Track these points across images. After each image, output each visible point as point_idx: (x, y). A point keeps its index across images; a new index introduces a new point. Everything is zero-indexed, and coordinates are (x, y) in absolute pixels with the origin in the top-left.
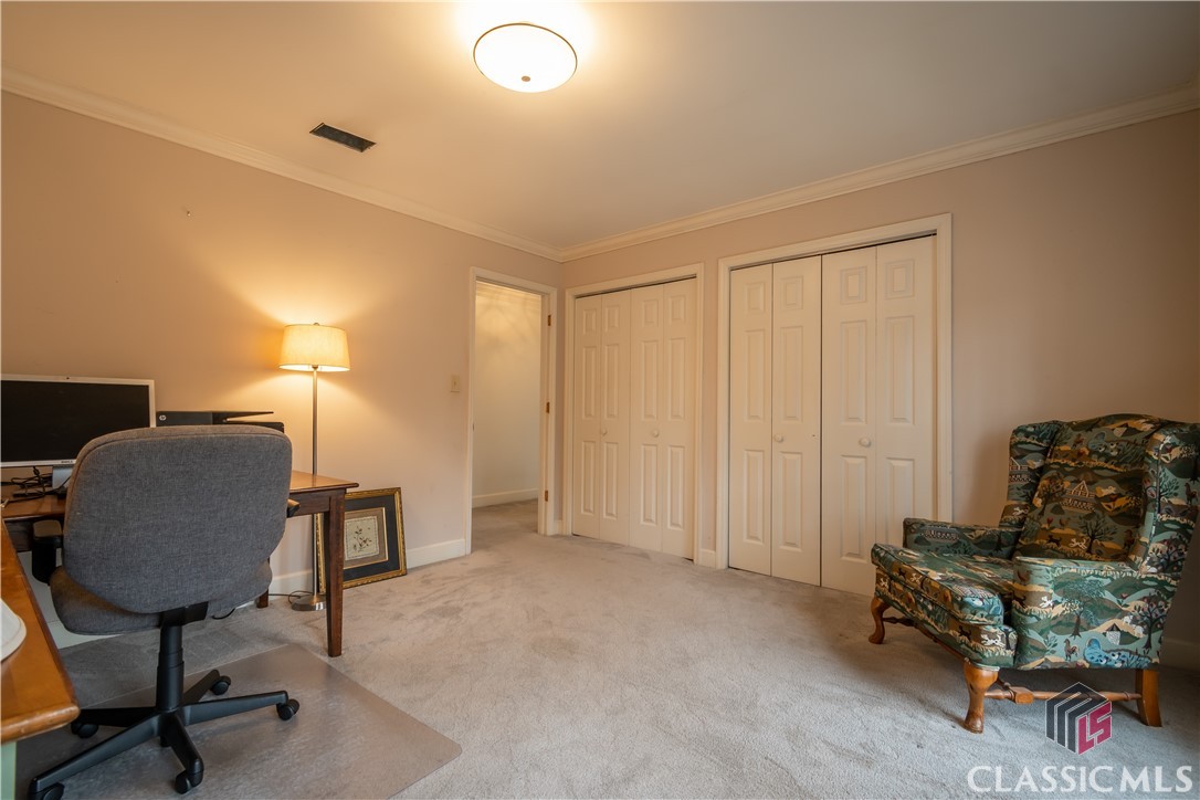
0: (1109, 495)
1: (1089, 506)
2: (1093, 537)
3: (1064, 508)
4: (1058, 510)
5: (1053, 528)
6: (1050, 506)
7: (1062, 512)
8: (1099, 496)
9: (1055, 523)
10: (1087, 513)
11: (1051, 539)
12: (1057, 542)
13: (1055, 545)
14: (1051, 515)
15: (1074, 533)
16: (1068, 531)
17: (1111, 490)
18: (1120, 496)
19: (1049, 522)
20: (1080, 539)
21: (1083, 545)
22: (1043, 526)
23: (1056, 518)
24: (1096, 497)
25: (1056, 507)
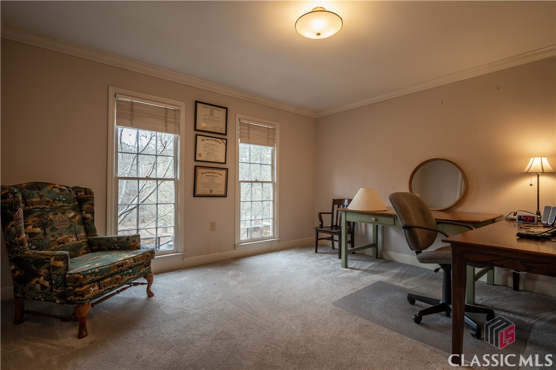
0: (72, 217)
1: (68, 222)
2: (76, 234)
3: (57, 227)
4: (53, 229)
5: (57, 238)
6: (48, 230)
7: (57, 229)
8: (70, 217)
9: (57, 235)
10: (69, 225)
11: (59, 243)
12: (63, 243)
13: (62, 245)
14: (53, 233)
15: (68, 236)
16: (65, 236)
17: (72, 214)
18: (76, 215)
19: (53, 236)
20: (72, 237)
21: (74, 239)
22: (51, 240)
23: (56, 233)
24: (69, 218)
25: (52, 228)
